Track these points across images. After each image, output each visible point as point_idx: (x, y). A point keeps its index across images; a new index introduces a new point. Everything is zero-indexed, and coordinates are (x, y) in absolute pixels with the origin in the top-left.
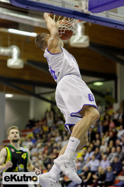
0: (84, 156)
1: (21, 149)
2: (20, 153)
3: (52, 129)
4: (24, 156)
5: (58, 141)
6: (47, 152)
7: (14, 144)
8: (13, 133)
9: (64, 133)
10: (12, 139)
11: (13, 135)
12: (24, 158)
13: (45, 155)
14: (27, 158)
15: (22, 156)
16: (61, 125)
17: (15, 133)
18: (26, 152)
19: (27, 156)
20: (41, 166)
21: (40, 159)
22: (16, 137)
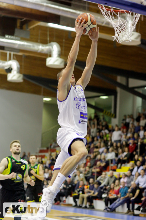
0: (131, 171)
1: (22, 160)
2: (20, 164)
3: (95, 139)
4: (23, 167)
5: (103, 152)
6: (89, 164)
7: (16, 155)
8: (15, 146)
9: (109, 144)
10: (14, 151)
11: (16, 148)
12: (23, 169)
13: (87, 168)
14: (25, 169)
15: (22, 167)
16: (106, 134)
17: (18, 147)
18: (25, 164)
19: (25, 167)
20: (82, 180)
21: (81, 173)
22: (18, 150)
